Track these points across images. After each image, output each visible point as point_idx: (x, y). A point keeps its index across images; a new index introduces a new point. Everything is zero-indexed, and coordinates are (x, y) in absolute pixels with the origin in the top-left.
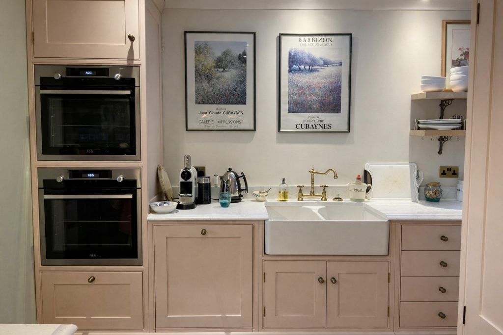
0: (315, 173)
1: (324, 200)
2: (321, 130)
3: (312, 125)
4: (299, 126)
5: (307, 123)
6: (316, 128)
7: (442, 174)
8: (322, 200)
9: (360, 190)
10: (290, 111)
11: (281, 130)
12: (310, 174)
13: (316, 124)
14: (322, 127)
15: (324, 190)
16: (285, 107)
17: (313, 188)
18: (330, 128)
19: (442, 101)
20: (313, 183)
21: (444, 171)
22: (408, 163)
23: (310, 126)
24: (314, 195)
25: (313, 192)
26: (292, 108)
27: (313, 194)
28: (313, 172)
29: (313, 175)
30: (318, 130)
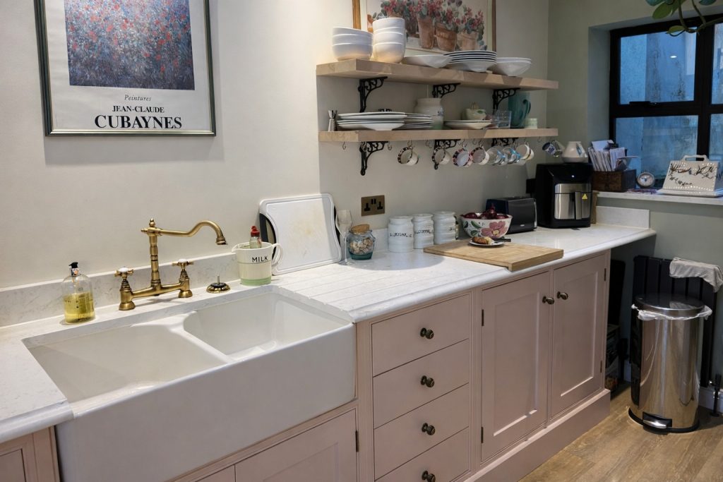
0: (159, 232)
1: (187, 296)
2: (159, 130)
3: (137, 119)
4: (102, 121)
5: (123, 114)
6: (147, 126)
7: (366, 210)
8: (180, 296)
9: (263, 259)
10: (74, 81)
11: (55, 131)
12: (147, 237)
13: (147, 115)
14: (161, 125)
15: (184, 272)
16: (59, 69)
17: (157, 271)
18: (178, 126)
19: (362, 81)
20: (155, 259)
21: (367, 204)
22: (319, 194)
23: (132, 121)
24: (162, 288)
25: (159, 281)
26: (79, 73)
27: (157, 287)
28: (154, 232)
29: (154, 239)
30: (151, 130)
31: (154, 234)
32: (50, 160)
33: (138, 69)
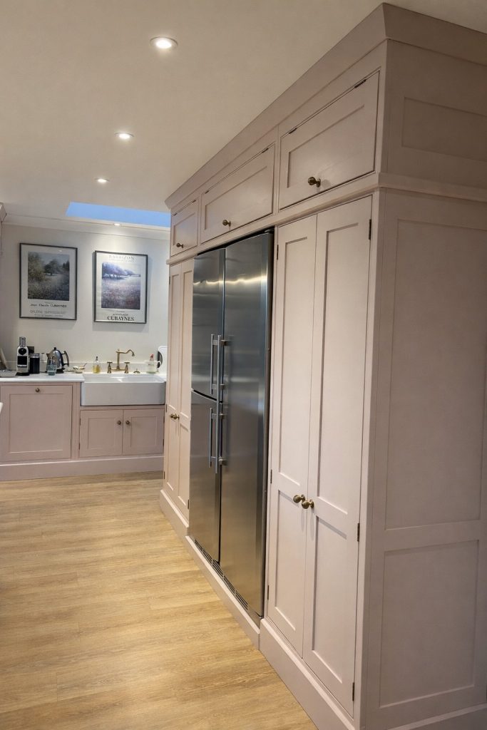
1: (127, 373)
2: (126, 321)
3: (120, 317)
4: (110, 318)
5: (116, 316)
6: (122, 320)
8: (125, 373)
9: (153, 365)
10: (103, 307)
11: (96, 320)
13: (123, 316)
15: (127, 366)
16: (99, 303)
17: (119, 364)
18: (133, 320)
20: (118, 361)
23: (118, 318)
25: (119, 367)
26: (105, 304)
27: (118, 369)
29: (118, 355)
30: (124, 321)
31: (119, 353)
32: (94, 329)
33: (121, 304)
